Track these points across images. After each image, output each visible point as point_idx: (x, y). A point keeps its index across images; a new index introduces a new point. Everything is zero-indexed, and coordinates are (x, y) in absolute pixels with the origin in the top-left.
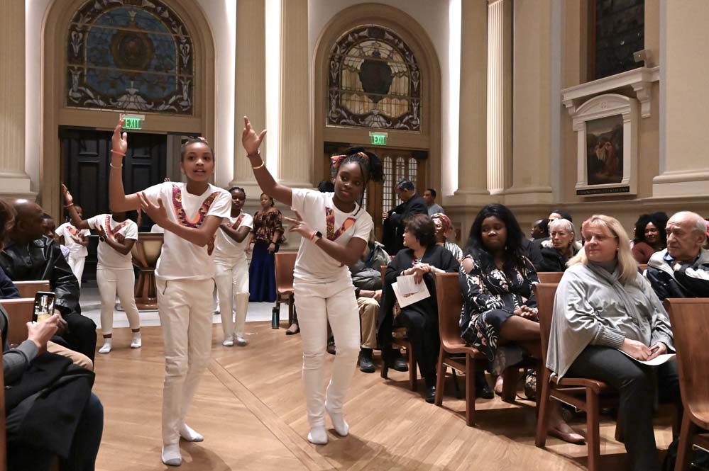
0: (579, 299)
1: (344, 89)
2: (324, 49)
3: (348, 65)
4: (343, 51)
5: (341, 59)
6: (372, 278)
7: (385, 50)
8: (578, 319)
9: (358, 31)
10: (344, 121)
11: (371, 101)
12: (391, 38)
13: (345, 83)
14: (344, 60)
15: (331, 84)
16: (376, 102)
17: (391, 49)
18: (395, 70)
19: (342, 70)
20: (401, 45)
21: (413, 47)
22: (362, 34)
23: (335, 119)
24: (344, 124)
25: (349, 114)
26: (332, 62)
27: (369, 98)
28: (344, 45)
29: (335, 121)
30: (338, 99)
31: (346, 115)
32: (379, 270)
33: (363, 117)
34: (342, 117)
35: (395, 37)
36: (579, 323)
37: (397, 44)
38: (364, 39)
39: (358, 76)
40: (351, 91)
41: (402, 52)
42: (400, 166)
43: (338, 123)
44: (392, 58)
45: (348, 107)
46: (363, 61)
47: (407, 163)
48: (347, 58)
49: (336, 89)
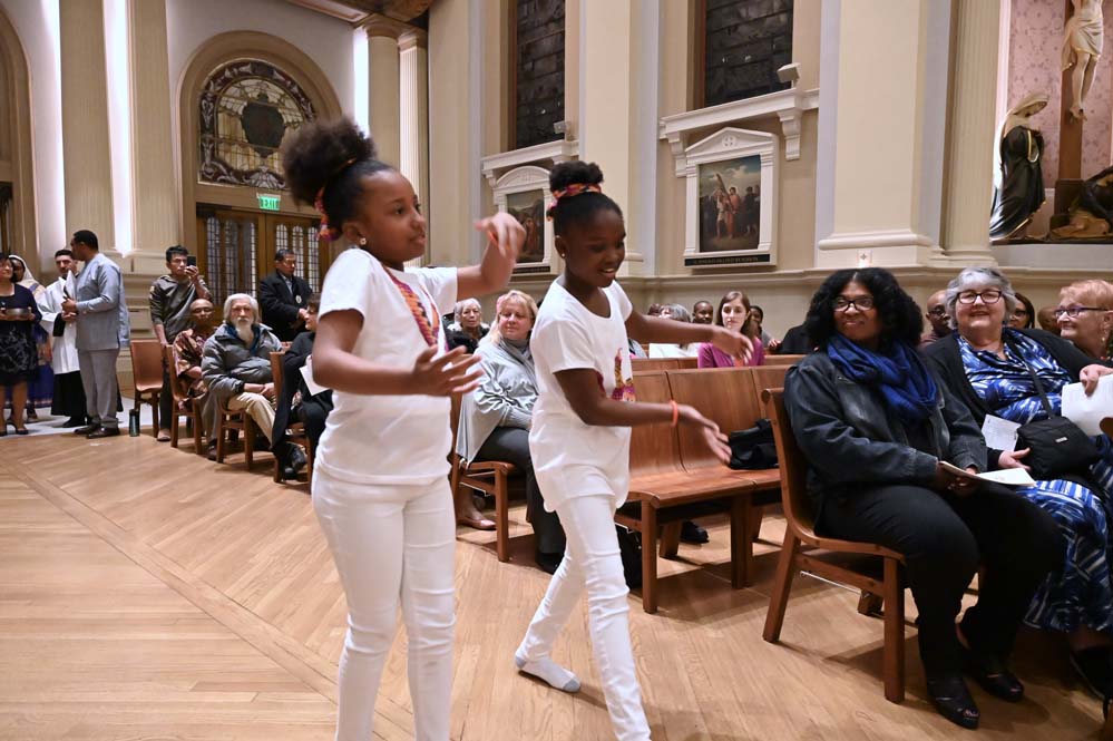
0: (488, 379)
1: (221, 137)
2: (193, 84)
3: (225, 107)
4: (218, 88)
5: (215, 99)
6: (259, 368)
7: (274, 94)
8: (486, 401)
9: (238, 65)
10: (223, 177)
11: (258, 155)
12: (281, 78)
13: (222, 130)
14: (220, 99)
15: (203, 130)
16: (264, 156)
17: (282, 92)
18: (287, 118)
19: (217, 113)
20: (295, 89)
21: (309, 92)
22: (243, 69)
23: (210, 174)
24: (223, 181)
25: (230, 169)
26: (204, 102)
27: (256, 150)
28: (219, 81)
29: (210, 177)
30: (213, 149)
31: (225, 171)
32: (268, 358)
33: (248, 174)
34: (220, 173)
35: (288, 78)
36: (487, 405)
37: (290, 88)
38: (246, 76)
39: (240, 123)
40: (231, 141)
41: (296, 97)
42: (298, 236)
43: (214, 180)
44: (283, 104)
45: (228, 160)
46: (245, 104)
47: (306, 233)
48: (224, 98)
49: (211, 136)
